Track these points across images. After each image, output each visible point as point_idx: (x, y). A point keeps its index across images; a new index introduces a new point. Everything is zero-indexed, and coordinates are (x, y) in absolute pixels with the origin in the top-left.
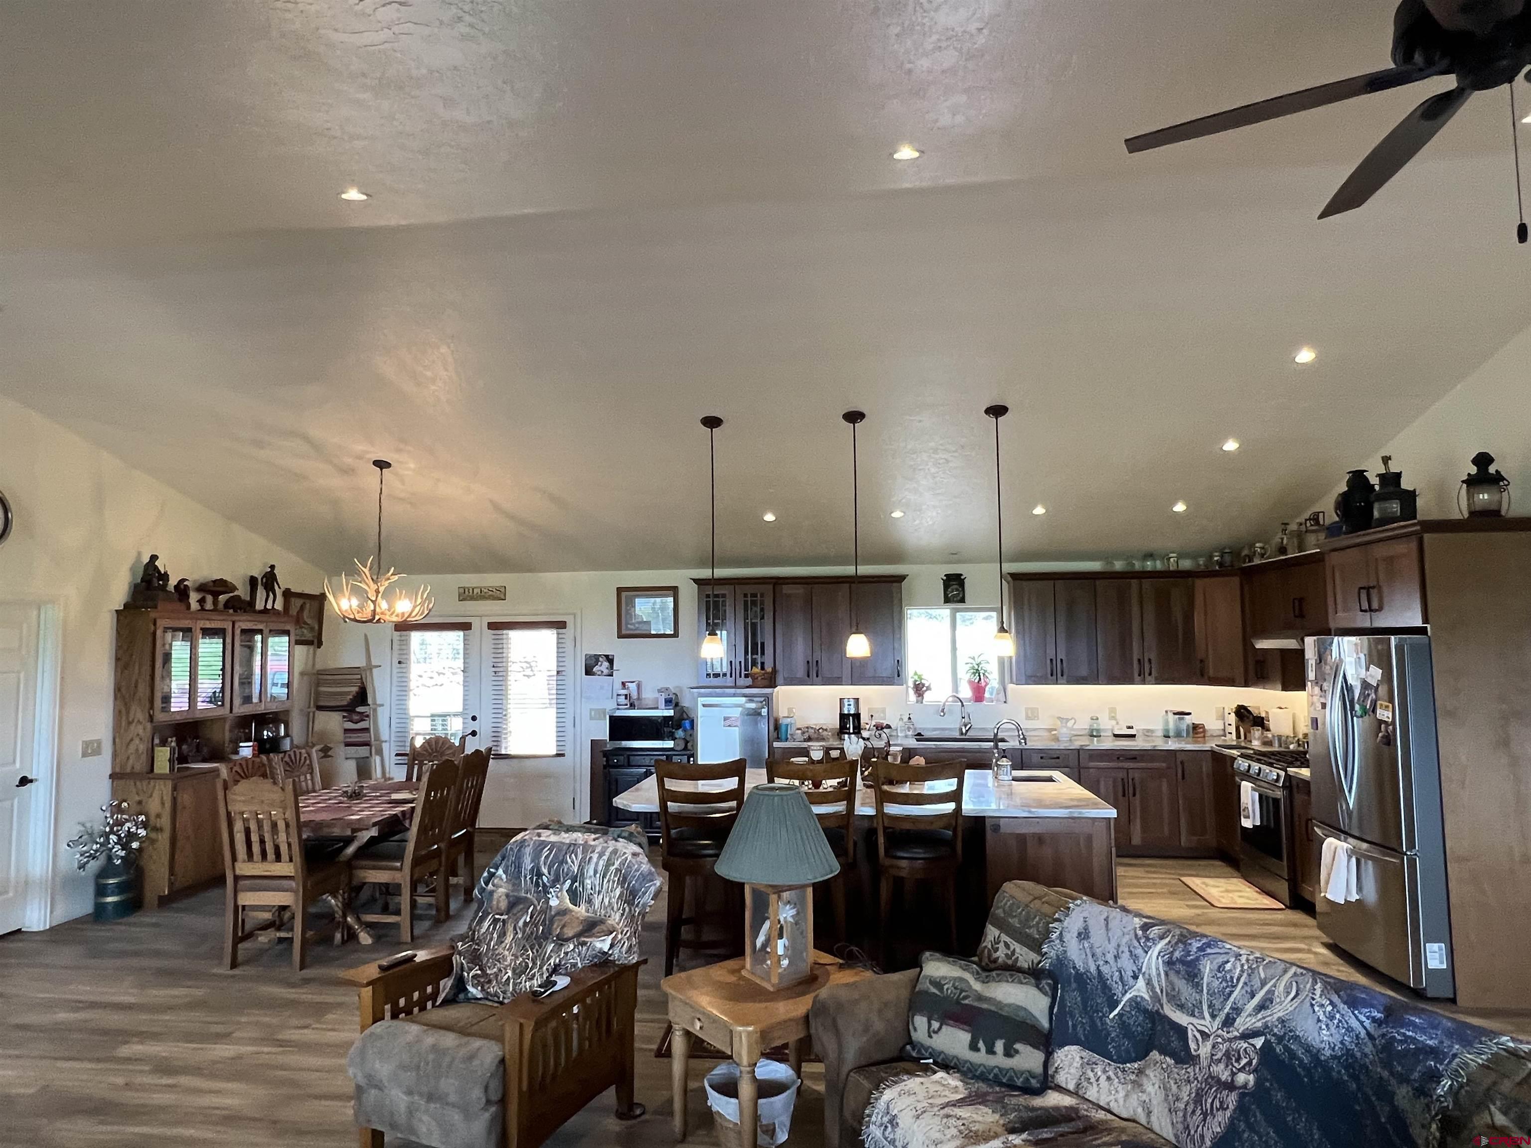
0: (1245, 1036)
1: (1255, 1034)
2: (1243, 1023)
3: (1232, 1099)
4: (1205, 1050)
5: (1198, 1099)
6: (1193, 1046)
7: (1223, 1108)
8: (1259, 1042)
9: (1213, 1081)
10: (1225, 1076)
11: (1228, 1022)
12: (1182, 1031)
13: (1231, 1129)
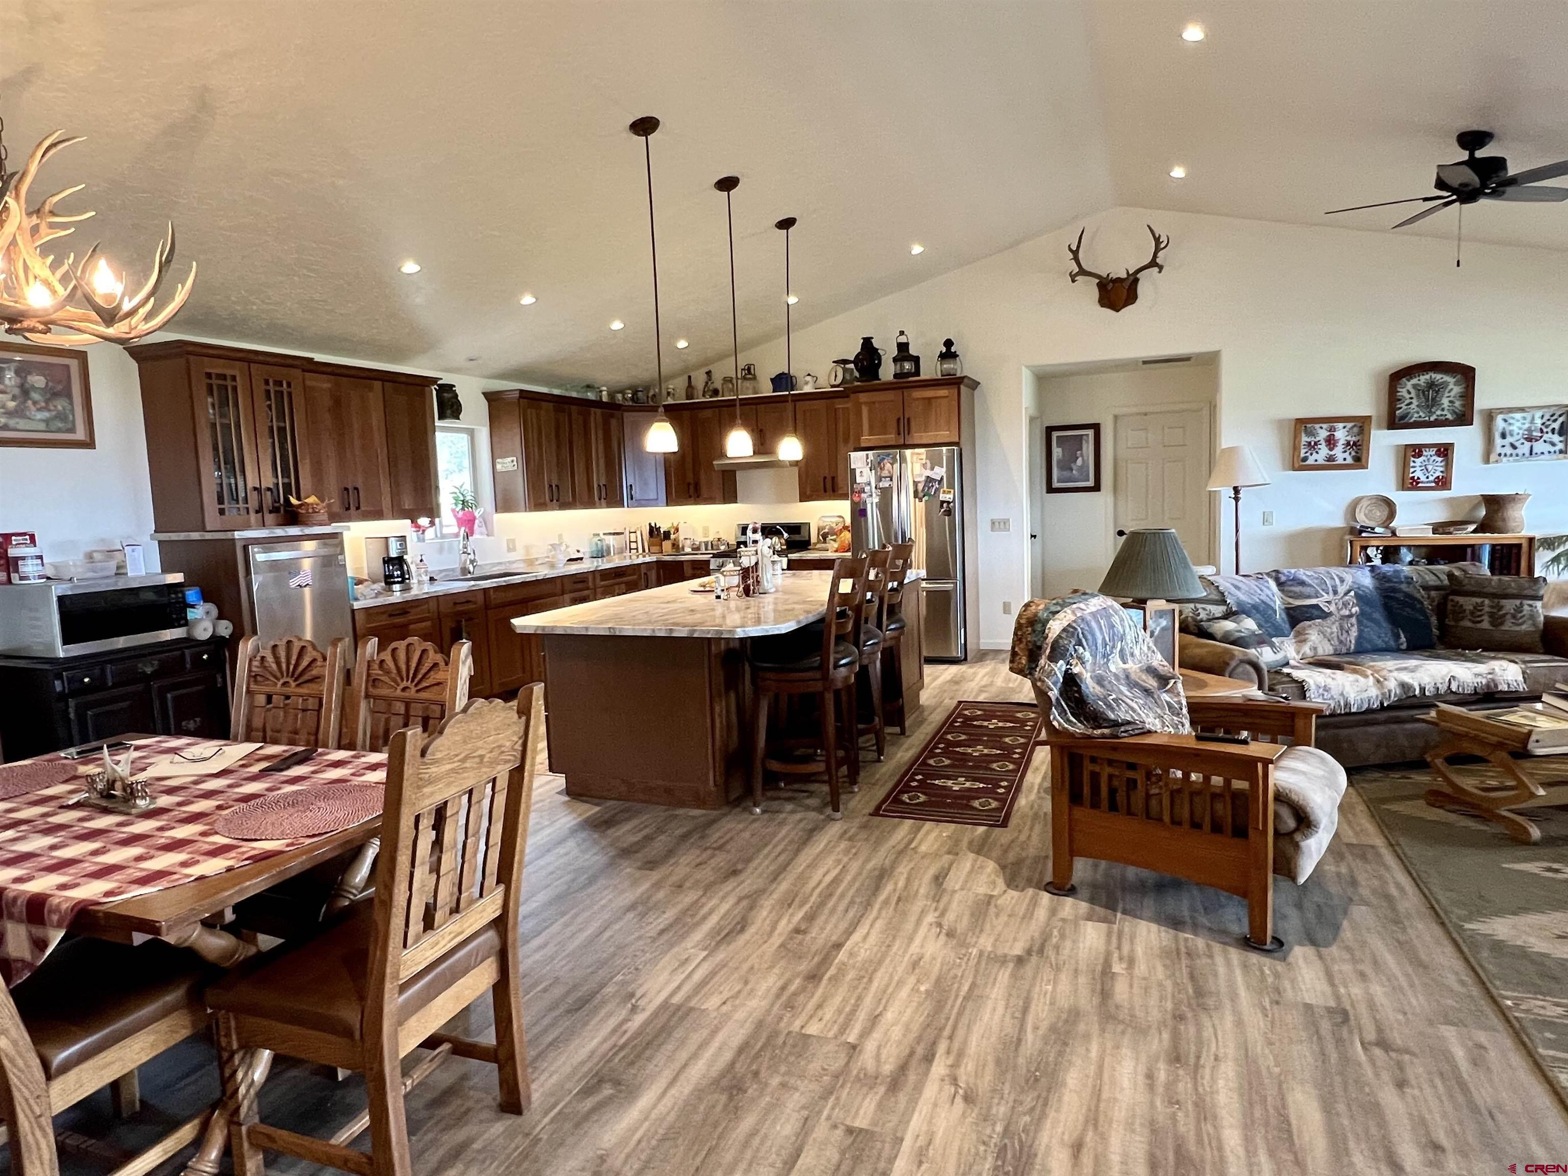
0: (1346, 594)
1: (1349, 591)
2: (1342, 590)
3: (1354, 620)
4: (1333, 608)
5: (1342, 628)
6: (1326, 609)
7: (1352, 625)
8: (1352, 593)
9: (1343, 618)
10: (1347, 613)
11: (1335, 592)
12: (1316, 607)
13: (1360, 631)
